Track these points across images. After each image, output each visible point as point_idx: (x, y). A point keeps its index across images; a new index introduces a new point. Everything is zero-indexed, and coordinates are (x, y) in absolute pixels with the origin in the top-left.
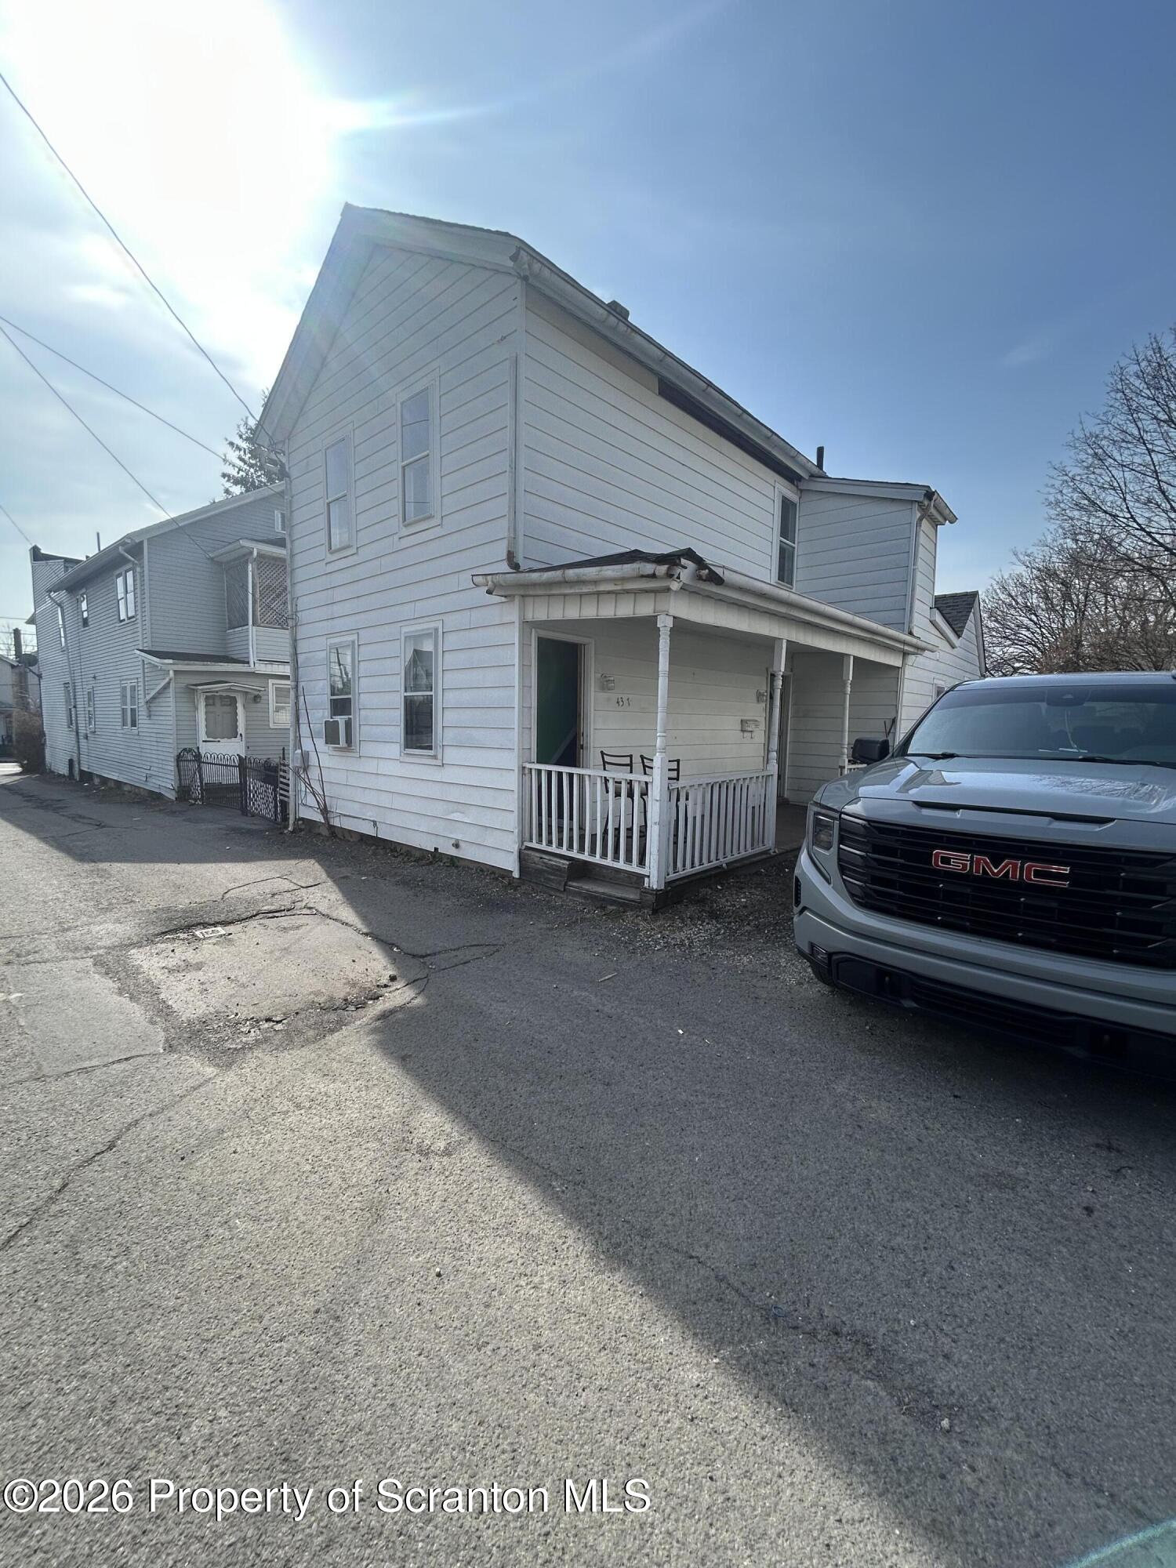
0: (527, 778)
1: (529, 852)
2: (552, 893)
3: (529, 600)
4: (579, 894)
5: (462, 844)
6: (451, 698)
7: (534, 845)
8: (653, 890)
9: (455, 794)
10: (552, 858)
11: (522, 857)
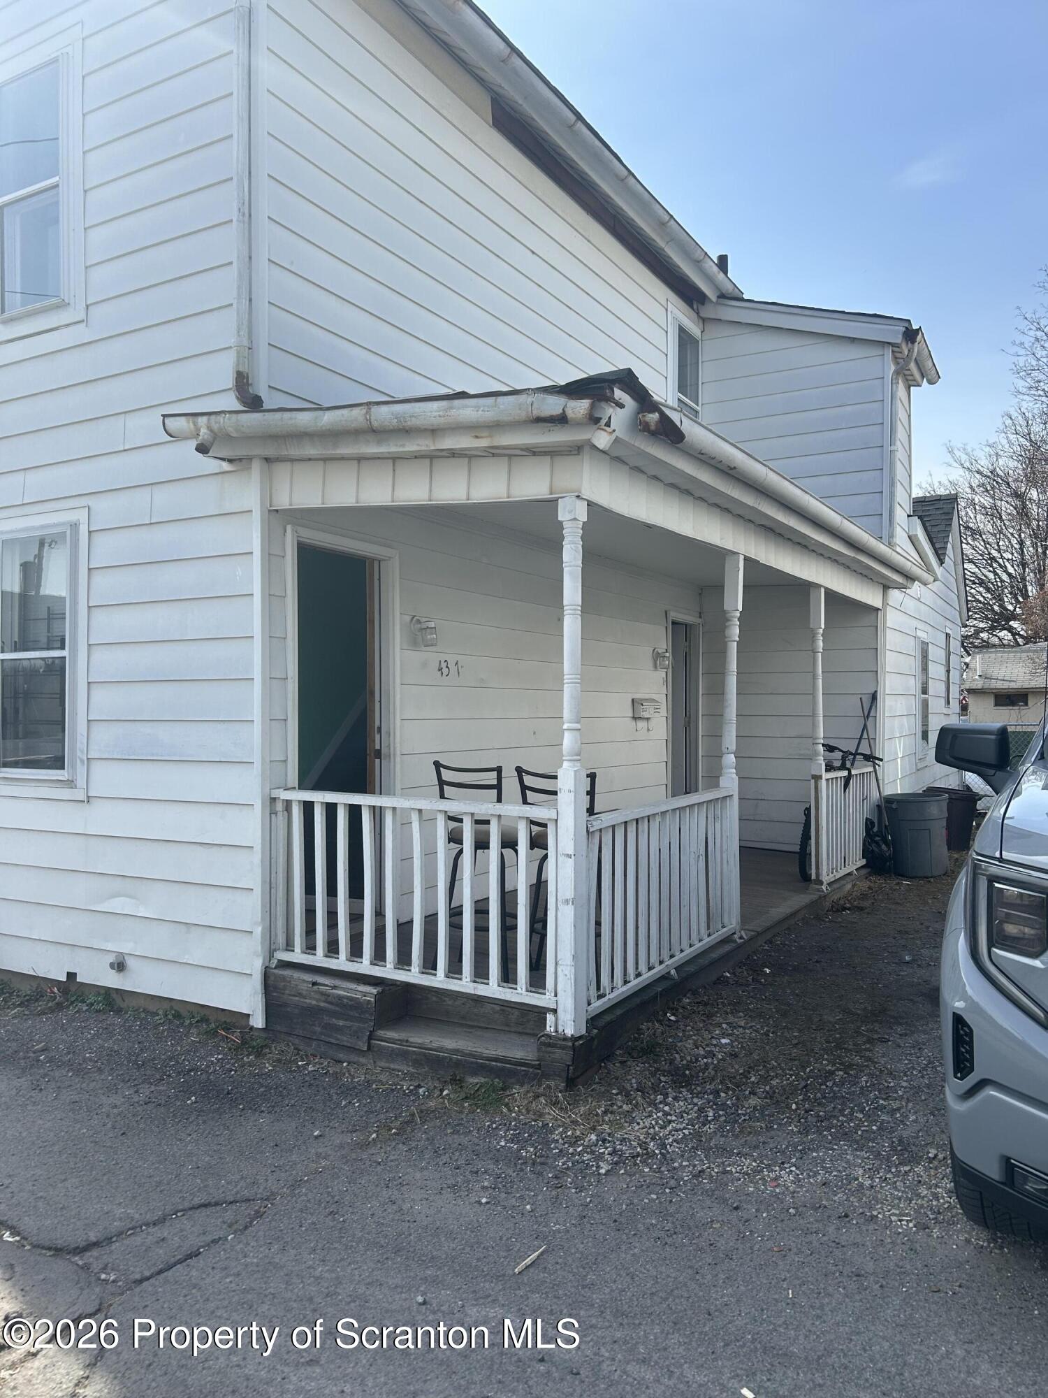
0: (281, 819)
1: (287, 973)
2: (341, 1056)
3: (282, 470)
4: (404, 1055)
5: (130, 962)
6: (108, 662)
7: (298, 956)
8: (565, 1039)
9: (112, 860)
10: (338, 982)
11: (270, 982)
